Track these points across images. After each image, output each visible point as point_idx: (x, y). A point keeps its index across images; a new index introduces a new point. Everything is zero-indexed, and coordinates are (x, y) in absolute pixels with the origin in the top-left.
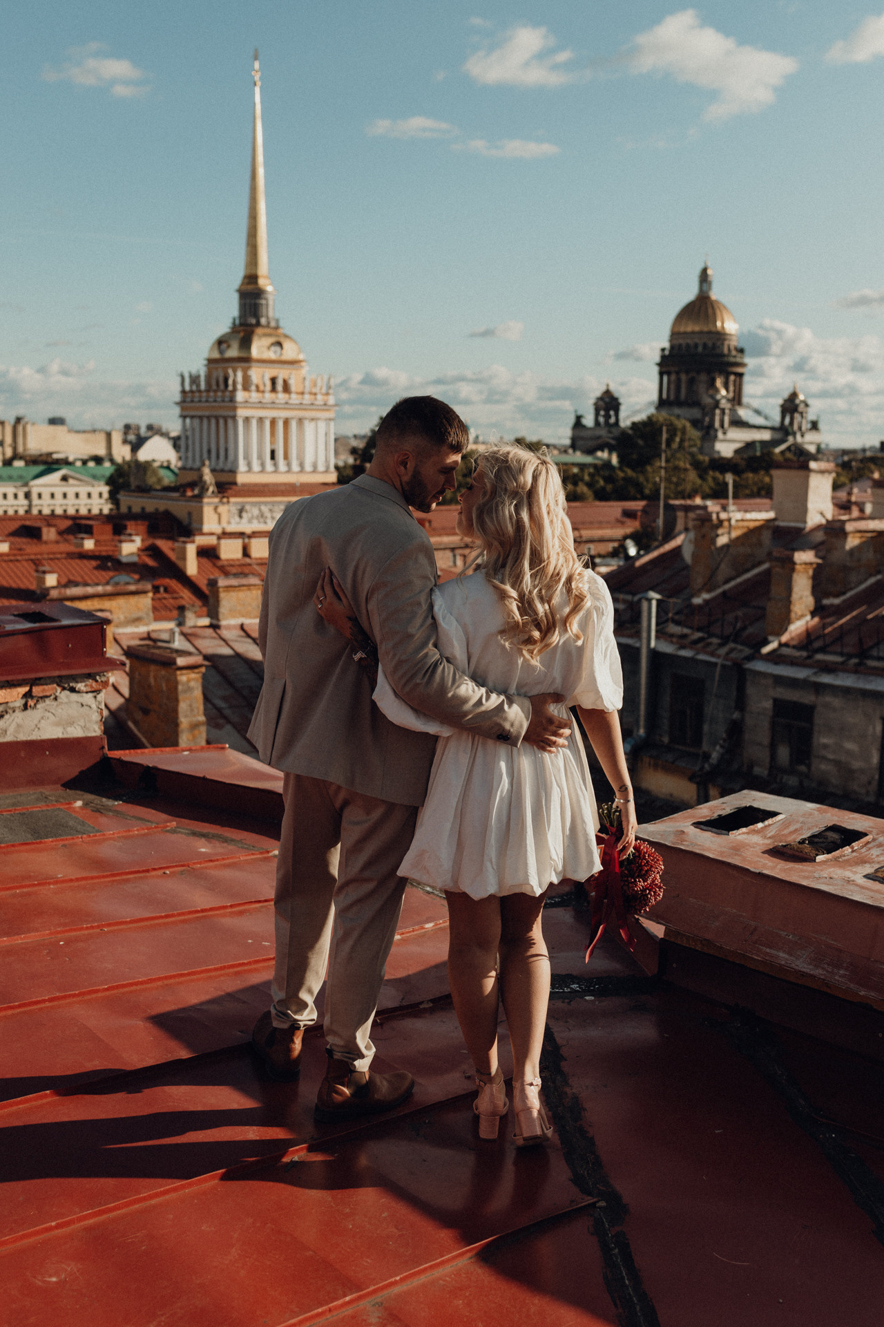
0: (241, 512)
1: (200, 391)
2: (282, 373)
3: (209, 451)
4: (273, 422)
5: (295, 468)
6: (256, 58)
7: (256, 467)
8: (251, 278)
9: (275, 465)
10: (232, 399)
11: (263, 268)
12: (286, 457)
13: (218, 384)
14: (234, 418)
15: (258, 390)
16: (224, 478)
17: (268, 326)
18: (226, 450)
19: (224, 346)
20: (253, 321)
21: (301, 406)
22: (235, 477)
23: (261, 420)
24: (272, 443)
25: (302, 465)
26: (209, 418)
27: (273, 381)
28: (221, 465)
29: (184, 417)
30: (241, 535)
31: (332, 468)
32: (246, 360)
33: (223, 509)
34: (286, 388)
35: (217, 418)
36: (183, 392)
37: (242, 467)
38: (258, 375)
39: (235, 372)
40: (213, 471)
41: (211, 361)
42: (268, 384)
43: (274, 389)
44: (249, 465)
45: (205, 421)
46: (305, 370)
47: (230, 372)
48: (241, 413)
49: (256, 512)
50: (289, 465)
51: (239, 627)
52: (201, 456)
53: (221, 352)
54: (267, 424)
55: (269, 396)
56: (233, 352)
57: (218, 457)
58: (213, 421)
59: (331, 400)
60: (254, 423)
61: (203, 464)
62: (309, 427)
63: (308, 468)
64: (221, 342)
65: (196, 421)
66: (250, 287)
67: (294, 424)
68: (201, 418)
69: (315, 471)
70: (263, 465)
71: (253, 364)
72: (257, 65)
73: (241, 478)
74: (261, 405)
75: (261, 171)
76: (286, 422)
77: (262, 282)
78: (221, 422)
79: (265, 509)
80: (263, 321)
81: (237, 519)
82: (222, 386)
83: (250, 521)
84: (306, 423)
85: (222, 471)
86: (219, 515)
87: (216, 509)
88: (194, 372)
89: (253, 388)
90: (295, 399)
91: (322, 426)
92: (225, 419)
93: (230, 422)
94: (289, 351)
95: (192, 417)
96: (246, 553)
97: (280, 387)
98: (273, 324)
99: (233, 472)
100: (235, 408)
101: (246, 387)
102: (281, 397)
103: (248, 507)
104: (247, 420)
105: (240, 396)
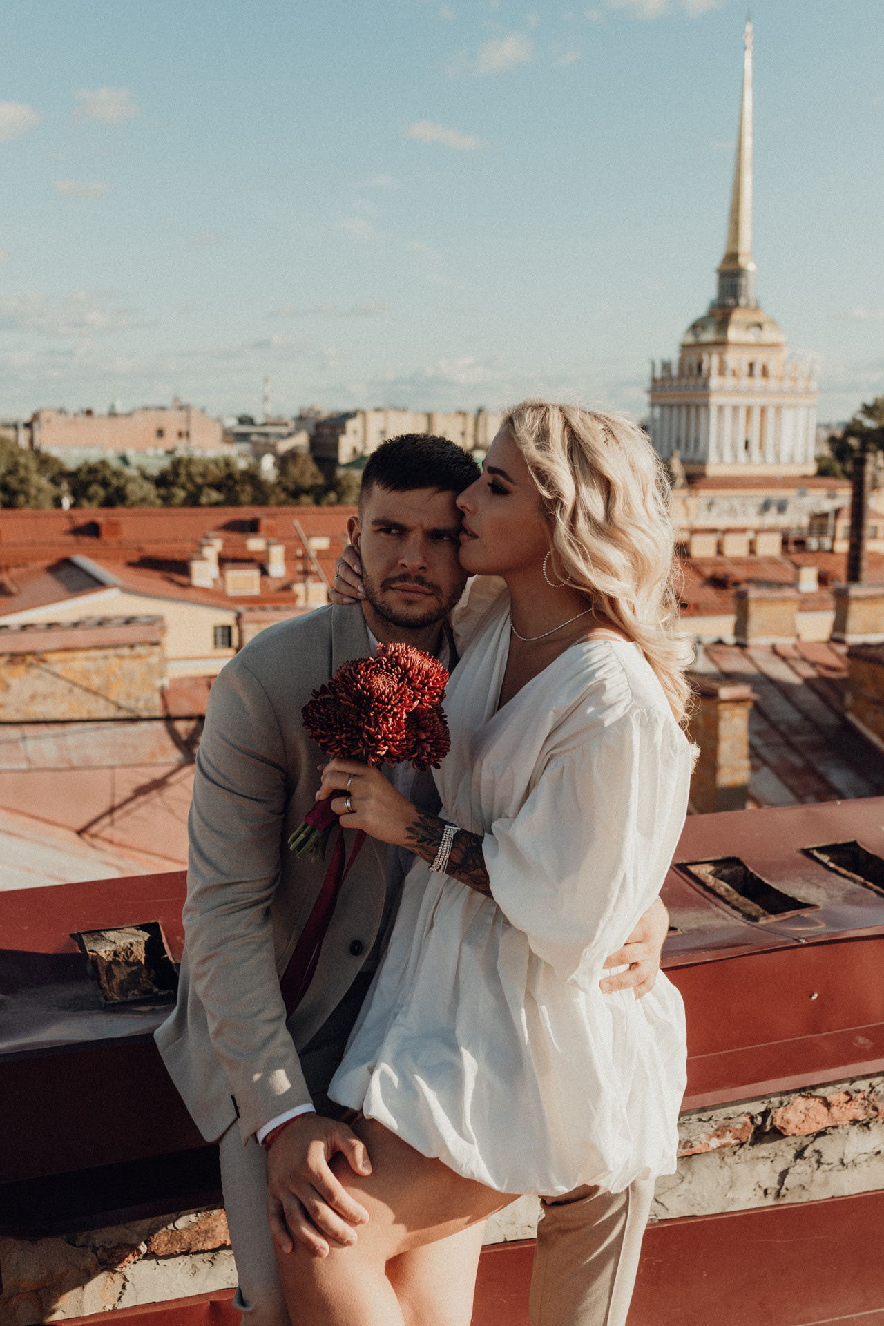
0: (710, 505)
1: (670, 377)
2: (760, 358)
3: (678, 441)
4: (749, 411)
5: (770, 458)
6: (749, 19)
7: (728, 457)
8: (732, 257)
9: (749, 456)
10: (706, 386)
11: (745, 246)
12: (761, 446)
13: (691, 369)
14: (707, 406)
15: (734, 374)
16: (694, 469)
17: (747, 306)
18: (697, 441)
19: (699, 330)
20: (731, 301)
21: (781, 393)
22: (704, 469)
23: (735, 409)
24: (747, 431)
25: (777, 456)
26: (679, 406)
27: (751, 366)
28: (690, 455)
29: (652, 405)
30: (713, 531)
31: (811, 458)
32: (722, 344)
33: (692, 502)
34: (765, 373)
35: (688, 406)
36: (654, 380)
37: (713, 457)
38: (734, 358)
39: (710, 355)
40: (683, 462)
41: (685, 347)
42: (746, 369)
43: (751, 374)
44: (721, 456)
45: (675, 411)
46: (785, 353)
47: (705, 358)
48: (715, 400)
49: (725, 505)
50: (763, 455)
51: (769, 649)
52: (669, 446)
53: (696, 335)
54: (742, 414)
55: (745, 382)
56: (709, 336)
57: (687, 446)
58: (684, 411)
59: (814, 385)
60: (728, 412)
61: (671, 454)
62: (788, 416)
63: (784, 458)
64: (696, 327)
65: (667, 411)
66: (731, 267)
67: (771, 413)
68: (671, 406)
69: (792, 461)
70: (735, 456)
71: (730, 346)
72: (749, 28)
73: (713, 469)
74: (737, 391)
75: (748, 142)
76: (763, 411)
77: (742, 260)
78: (693, 411)
79: (737, 503)
80: (742, 301)
81: (705, 512)
82: (695, 371)
83: (719, 515)
84: (784, 411)
85: (692, 462)
86: (687, 509)
87: (684, 502)
88: (666, 359)
89: (729, 373)
90: (773, 384)
91: (802, 413)
92: (697, 407)
93: (702, 411)
94: (768, 335)
95: (662, 406)
96: (720, 551)
97: (758, 370)
98: (753, 304)
99: (703, 463)
100: (707, 396)
101: (722, 372)
102: (759, 382)
103: (718, 501)
104: (721, 409)
105: (715, 382)
